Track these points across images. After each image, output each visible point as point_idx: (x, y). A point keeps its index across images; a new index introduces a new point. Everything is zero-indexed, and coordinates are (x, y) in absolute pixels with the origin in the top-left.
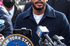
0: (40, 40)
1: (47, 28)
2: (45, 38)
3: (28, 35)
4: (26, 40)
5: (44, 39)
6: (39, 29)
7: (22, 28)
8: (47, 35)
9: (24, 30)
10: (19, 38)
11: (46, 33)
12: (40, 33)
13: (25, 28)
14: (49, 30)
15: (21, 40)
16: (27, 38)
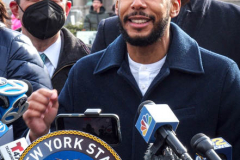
0: (148, 152)
1: (174, 109)
2: (166, 143)
3: (108, 133)
4: (101, 151)
5: (163, 148)
6: (146, 111)
7: (89, 111)
8: (173, 134)
9: (96, 116)
10: (78, 143)
11: (168, 126)
12: (148, 126)
13: (99, 111)
14: (177, 115)
15: (84, 152)
16: (103, 143)
